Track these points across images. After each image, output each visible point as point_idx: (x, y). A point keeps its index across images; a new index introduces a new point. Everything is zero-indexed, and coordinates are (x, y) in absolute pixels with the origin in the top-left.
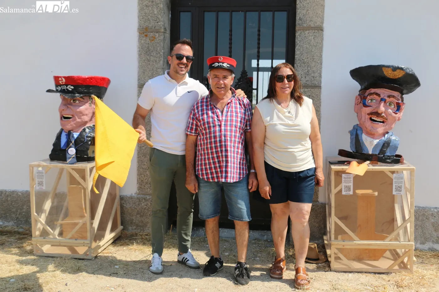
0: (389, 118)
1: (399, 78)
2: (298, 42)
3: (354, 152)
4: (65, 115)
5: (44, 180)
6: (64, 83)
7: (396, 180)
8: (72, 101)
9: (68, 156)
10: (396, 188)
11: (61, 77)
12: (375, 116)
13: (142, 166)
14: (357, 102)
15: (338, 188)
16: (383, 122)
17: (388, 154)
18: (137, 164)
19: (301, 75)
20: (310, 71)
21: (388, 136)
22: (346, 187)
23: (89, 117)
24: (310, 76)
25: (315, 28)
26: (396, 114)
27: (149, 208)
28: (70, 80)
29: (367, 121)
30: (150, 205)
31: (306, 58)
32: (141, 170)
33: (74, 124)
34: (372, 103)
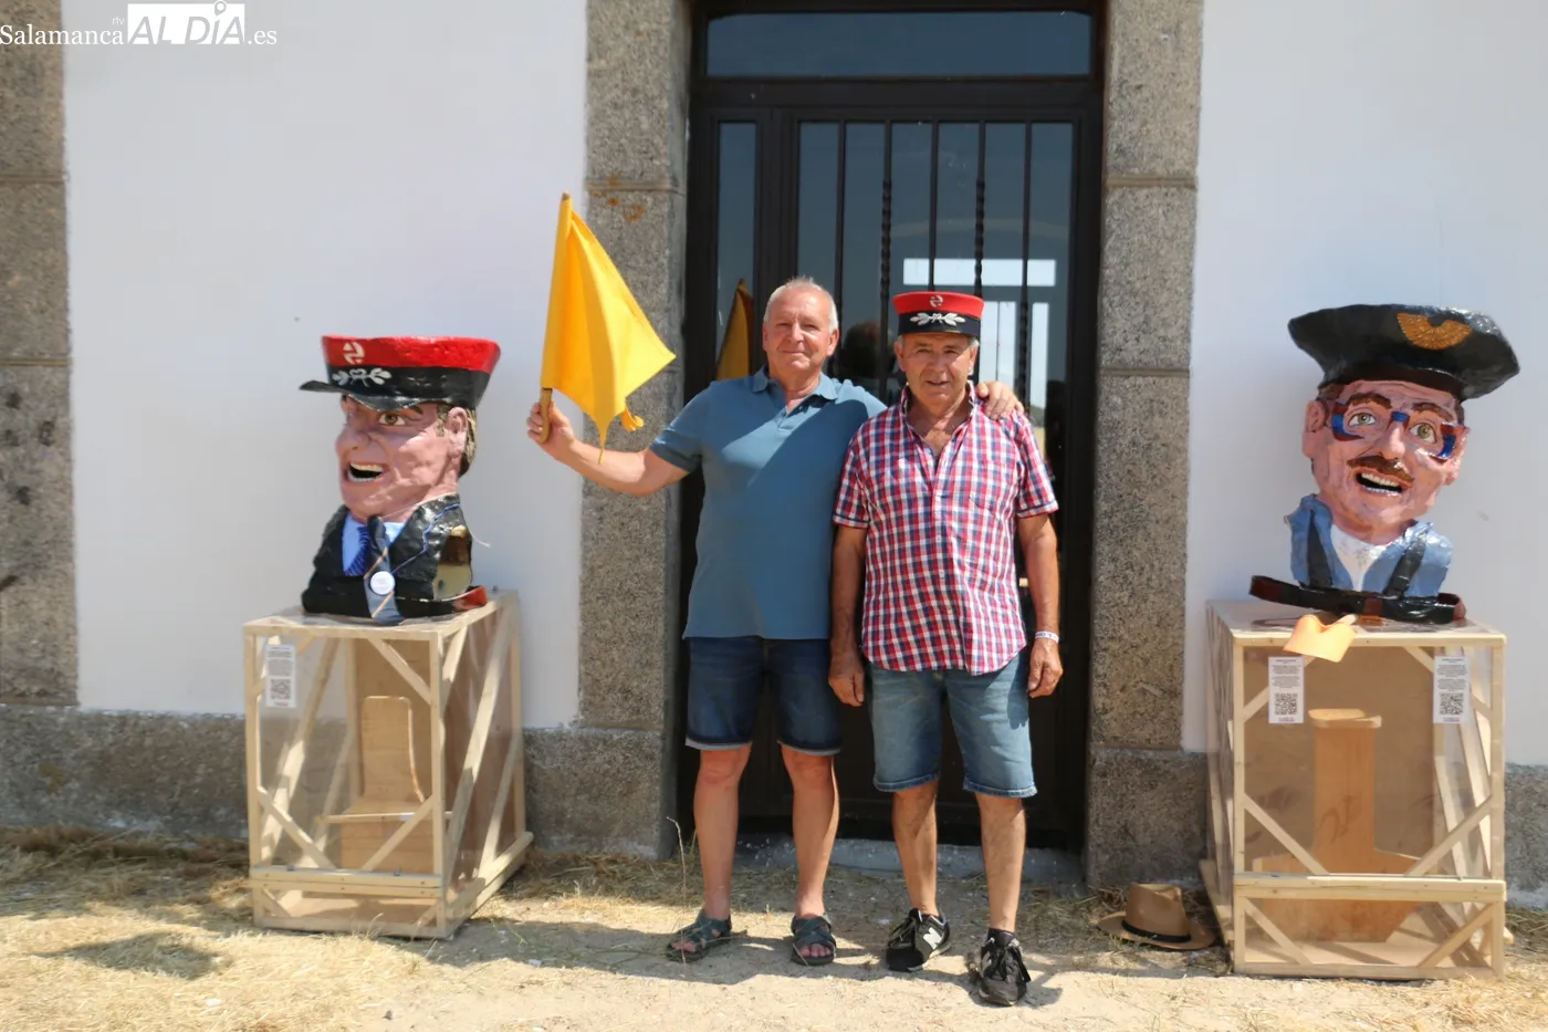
0: (1419, 474)
1: (1451, 348)
2: (1114, 226)
3: (1302, 585)
4: (361, 464)
5: (292, 678)
6: (359, 361)
7: (1443, 677)
8: (383, 420)
9: (371, 598)
10: (1443, 704)
11: (349, 341)
12: (1374, 468)
13: (597, 632)
14: (1312, 421)
15: (1256, 705)
16: (1399, 489)
17: (1416, 590)
18: (580, 624)
19: (1125, 331)
20: (1154, 319)
21: (1413, 536)
22: (1281, 698)
23: (434, 471)
24: (1152, 336)
25: (1167, 179)
26: (1442, 462)
27: (618, 771)
28: (379, 350)
29: (1348, 483)
30: (621, 761)
31: (1138, 279)
32: (593, 644)
33: (390, 493)
34: (1363, 427)
